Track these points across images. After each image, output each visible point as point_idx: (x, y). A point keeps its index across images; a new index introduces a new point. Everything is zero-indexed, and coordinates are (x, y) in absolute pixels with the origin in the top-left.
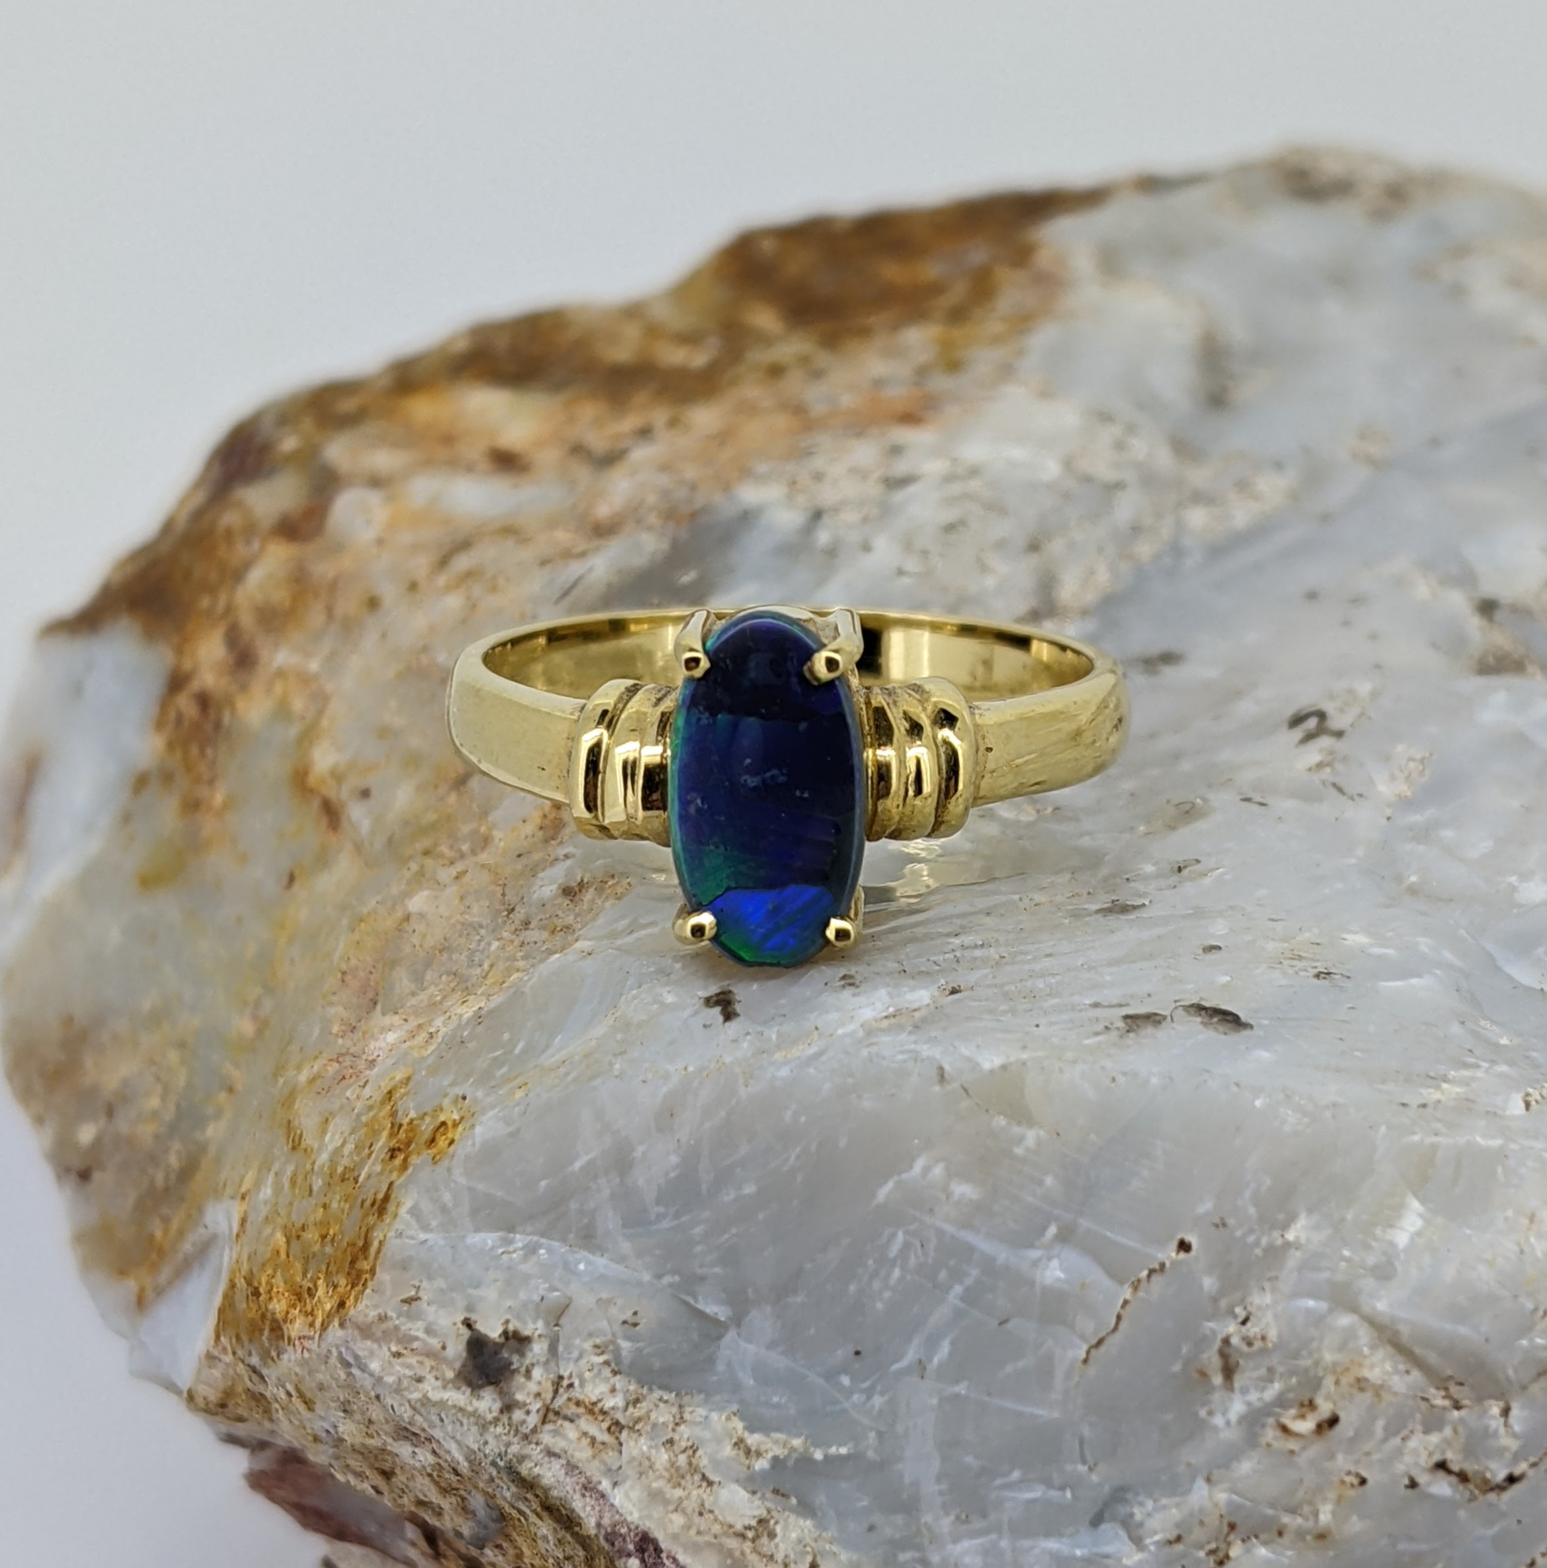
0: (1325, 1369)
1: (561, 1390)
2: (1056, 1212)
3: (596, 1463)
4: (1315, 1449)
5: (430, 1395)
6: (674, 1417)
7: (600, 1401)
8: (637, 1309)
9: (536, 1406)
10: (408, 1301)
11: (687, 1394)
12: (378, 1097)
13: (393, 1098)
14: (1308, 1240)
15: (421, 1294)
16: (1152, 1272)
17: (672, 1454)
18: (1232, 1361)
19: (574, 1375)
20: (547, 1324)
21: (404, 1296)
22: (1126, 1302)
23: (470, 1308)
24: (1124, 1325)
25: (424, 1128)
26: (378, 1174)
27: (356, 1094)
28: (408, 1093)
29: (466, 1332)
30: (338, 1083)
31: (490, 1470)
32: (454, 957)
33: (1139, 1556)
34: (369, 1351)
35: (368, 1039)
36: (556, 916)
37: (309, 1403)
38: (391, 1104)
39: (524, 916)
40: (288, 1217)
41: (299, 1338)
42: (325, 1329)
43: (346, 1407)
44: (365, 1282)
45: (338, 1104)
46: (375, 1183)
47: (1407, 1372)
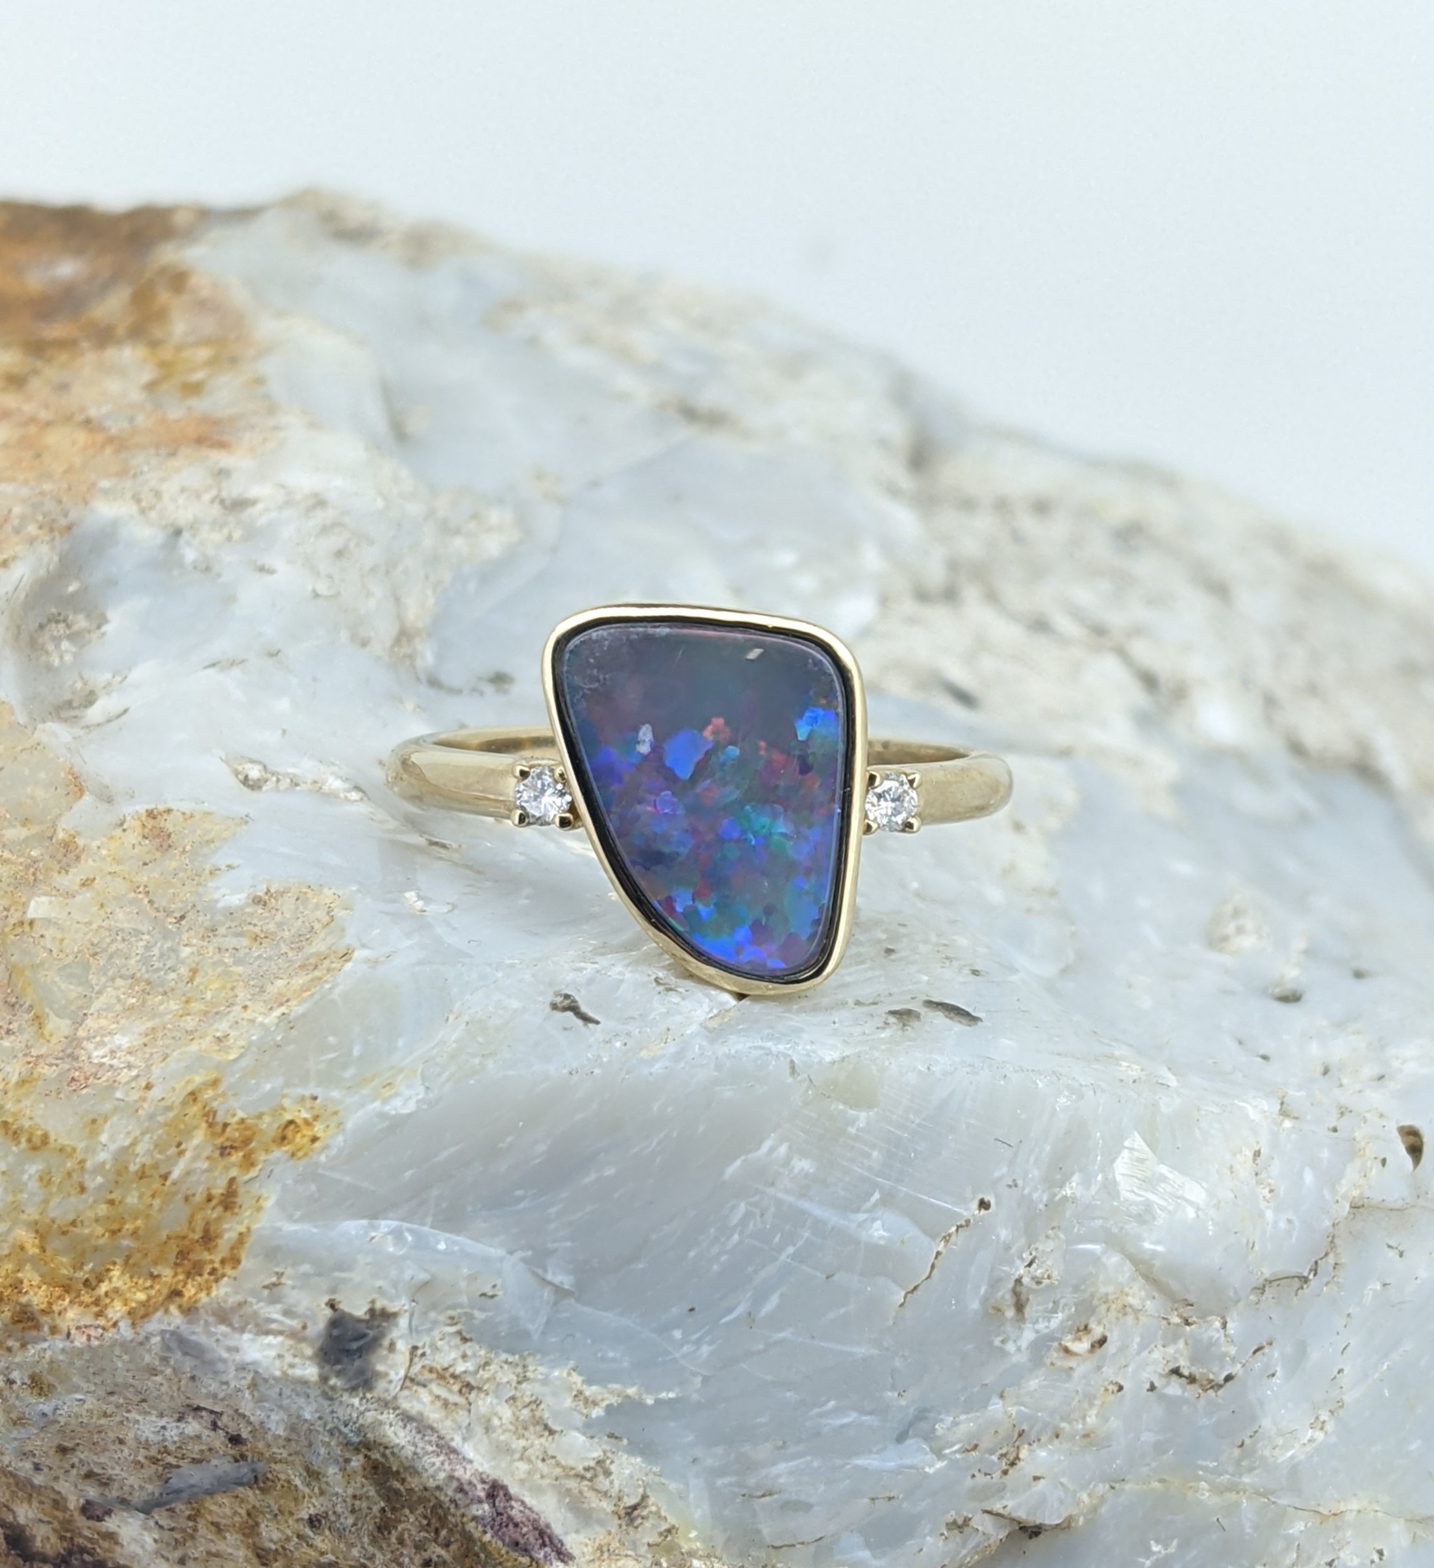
0: (1100, 1299)
1: (416, 1360)
2: (880, 1180)
3: (448, 1423)
4: (1088, 1365)
5: (290, 1372)
6: (517, 1376)
8: (496, 1282)
9: (396, 1377)
10: (269, 1287)
11: (530, 1354)
13: (199, 1099)
14: (1082, 1195)
15: (283, 1280)
16: (958, 1227)
17: (516, 1410)
18: (1023, 1297)
19: (427, 1345)
20: (409, 1300)
21: (266, 1283)
22: (938, 1253)
23: (333, 1290)
24: (935, 1271)
25: (264, 1126)
26: (206, 1171)
27: (135, 1096)
28: (224, 1094)
29: (328, 1312)
30: (68, 1085)
31: (320, 1437)
32: (118, 962)
33: (940, 1465)
34: (222, 1334)
35: (74, 1041)
36: (250, 924)
37: (45, 1389)
38: (200, 1105)
39: (207, 923)
40: (41, 1214)
41: (78, 1328)
42: (143, 1317)
43: (115, 1389)
44: (213, 1272)
45: (108, 1106)
46: (203, 1179)
47: (1154, 1298)
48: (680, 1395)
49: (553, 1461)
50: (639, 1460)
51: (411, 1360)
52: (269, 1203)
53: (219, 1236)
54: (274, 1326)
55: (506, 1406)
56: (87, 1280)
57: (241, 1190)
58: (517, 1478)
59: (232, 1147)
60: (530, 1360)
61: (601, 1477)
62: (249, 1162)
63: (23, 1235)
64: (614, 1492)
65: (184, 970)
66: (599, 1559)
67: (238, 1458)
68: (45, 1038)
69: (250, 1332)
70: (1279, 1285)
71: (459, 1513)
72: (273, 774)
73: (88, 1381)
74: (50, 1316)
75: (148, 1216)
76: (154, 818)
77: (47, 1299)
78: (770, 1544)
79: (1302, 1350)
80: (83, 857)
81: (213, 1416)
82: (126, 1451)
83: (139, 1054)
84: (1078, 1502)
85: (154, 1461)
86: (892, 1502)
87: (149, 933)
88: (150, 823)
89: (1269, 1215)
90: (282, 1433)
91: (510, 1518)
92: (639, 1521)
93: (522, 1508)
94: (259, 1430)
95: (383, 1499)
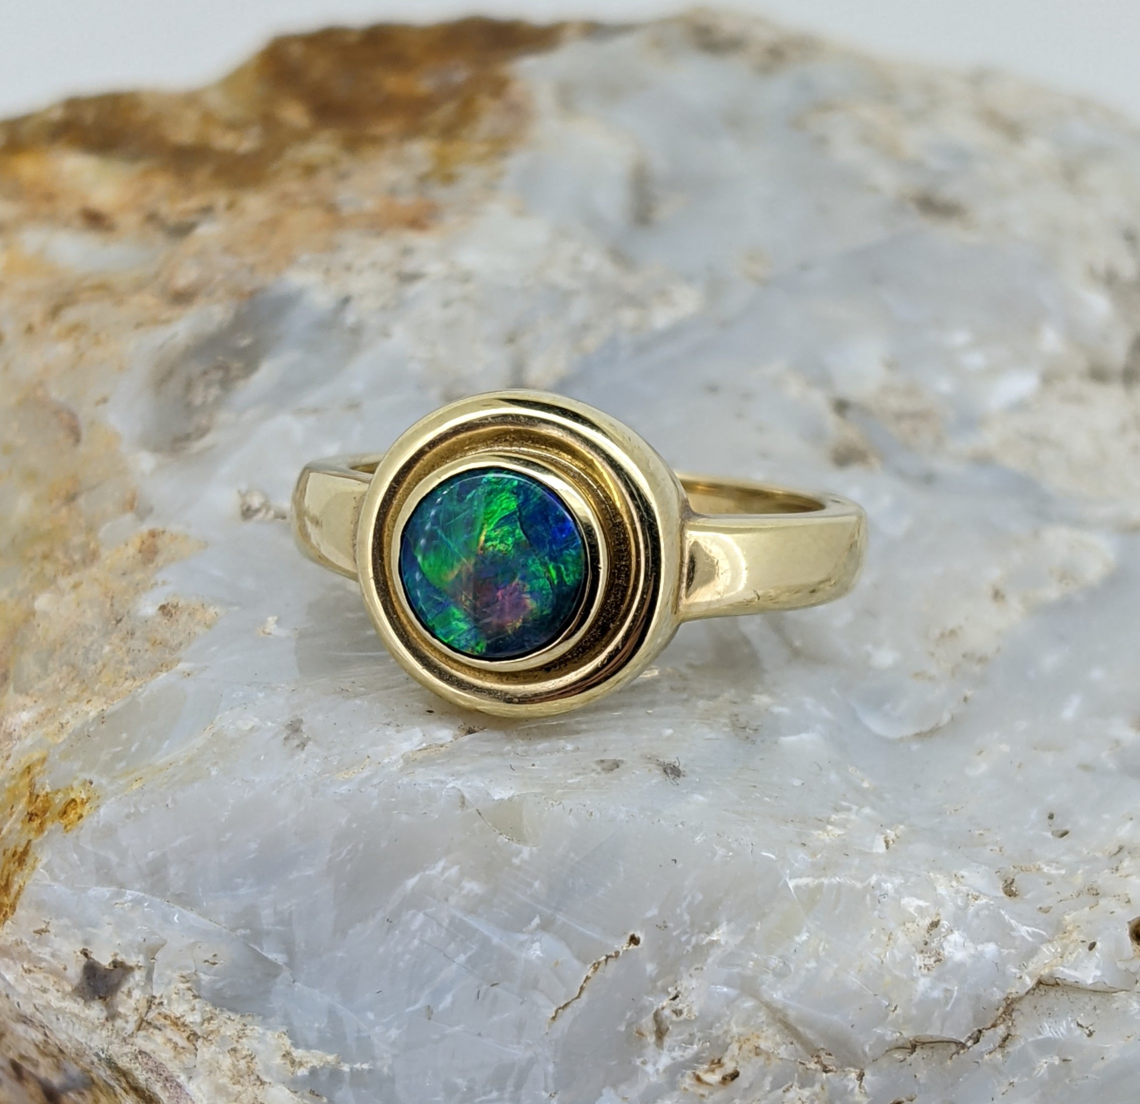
0: (732, 1038)
1: (153, 1007)
2: (540, 907)
3: (177, 1062)
4: (720, 1095)
5: (52, 1004)
6: (238, 1032)
7: (183, 1016)
8: (216, 953)
9: (133, 1019)
10: (40, 932)
11: (249, 1015)
12: (19, 769)
13: (32, 773)
14: (727, 943)
15: (49, 928)
16: (608, 957)
17: (235, 1060)
18: (663, 1027)
19: (164, 996)
20: (147, 958)
21: (36, 929)
22: (588, 978)
23: (86, 942)
24: (584, 995)
25: (57, 801)
26: (20, 831)
28: (44, 771)
29: (83, 960)
31: (95, 1058)
34: (6, 965)
36: (155, 631)
44: (4, 916)
46: (16, 837)
47: (788, 1044)
48: (371, 1067)
51: (148, 1008)
52: (39, 865)
53: (11, 886)
54: (43, 964)
55: (228, 1055)
57: (31, 853)
59: (36, 815)
60: (250, 1020)
62: (41, 828)
70: (933, 1047)
76: (154, 537)
87: (98, 631)
88: (149, 541)
89: (923, 982)
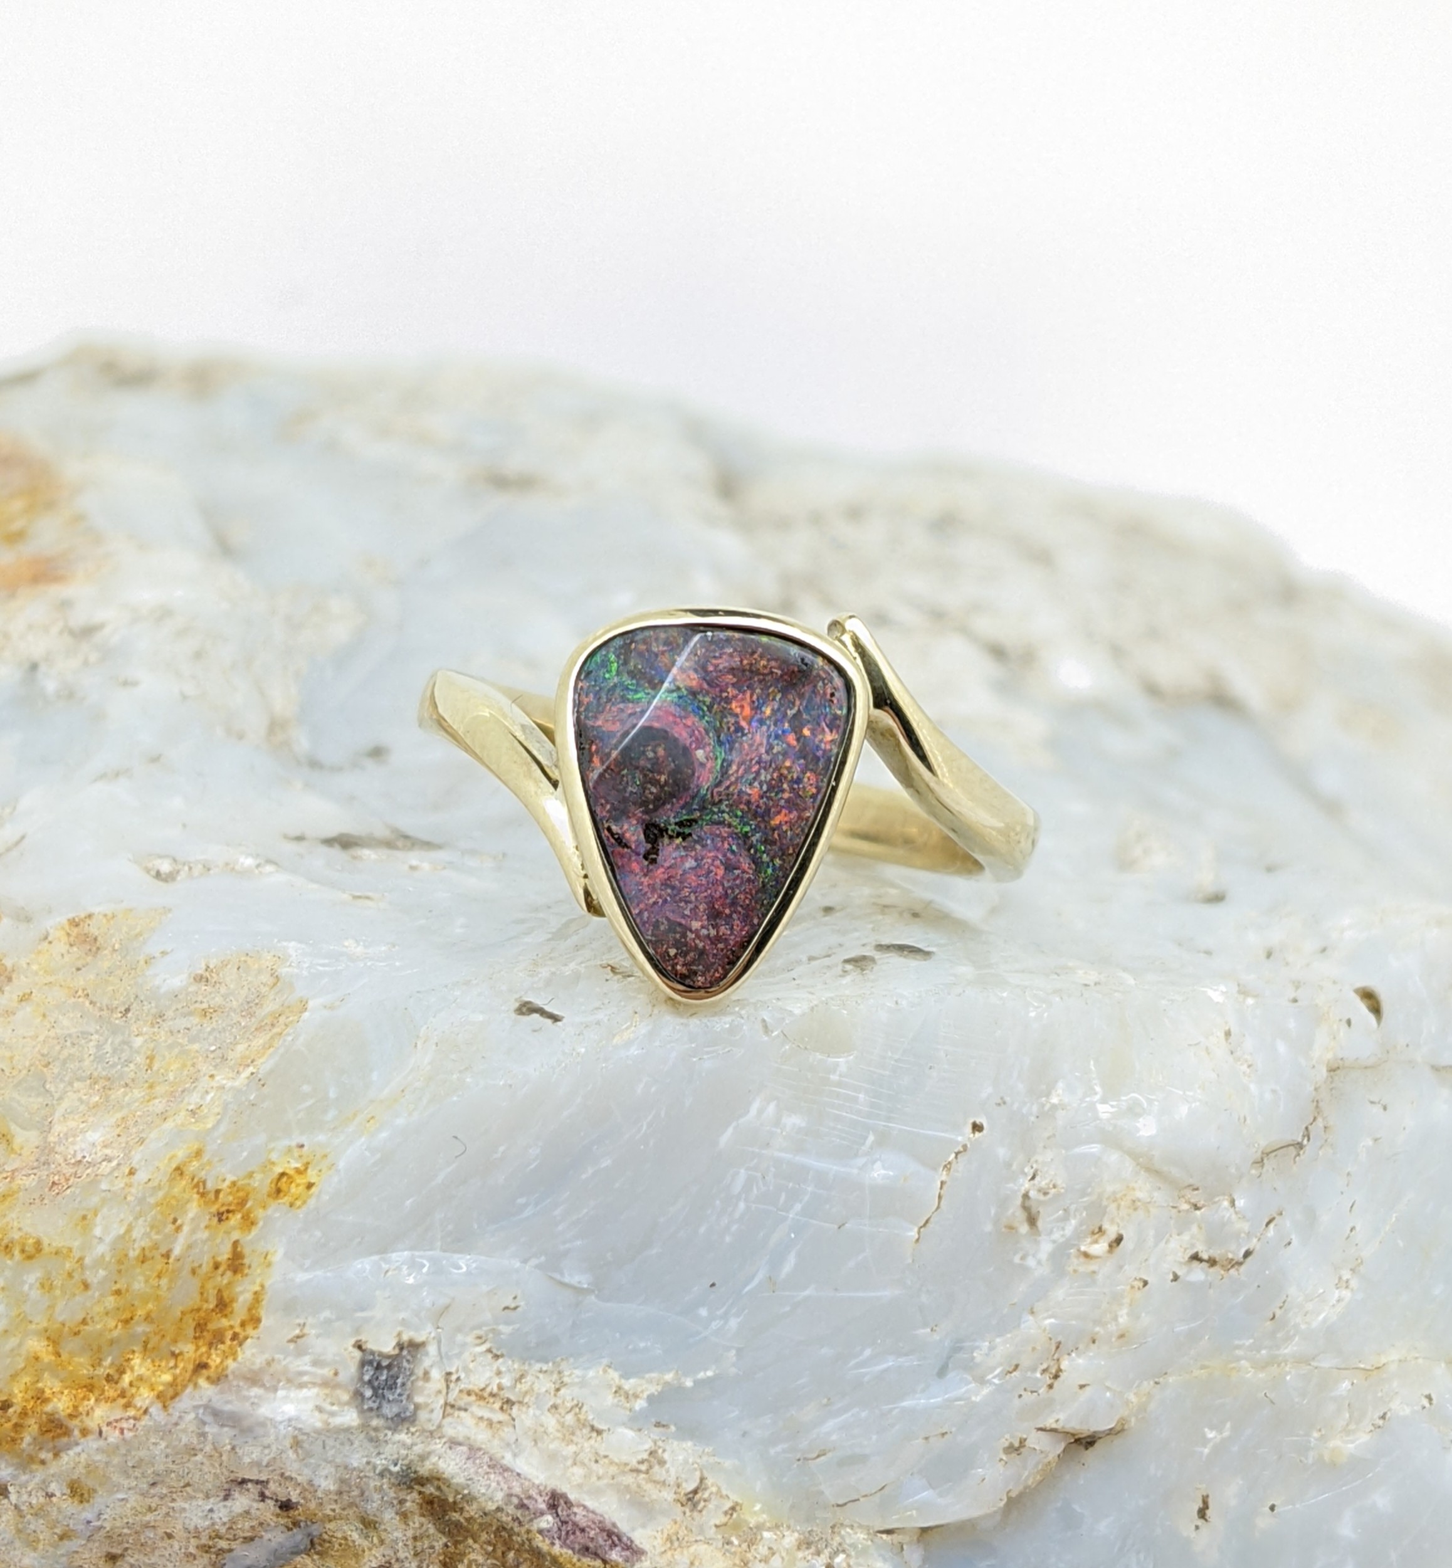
0: (1108, 1199)
1: (452, 1385)
2: (871, 1122)
3: (496, 1442)
4: (1109, 1267)
6: (554, 1383)
7: (487, 1386)
8: (516, 1293)
9: (436, 1404)
10: (294, 1340)
11: (562, 1360)
12: (161, 1177)
13: (187, 1172)
14: (1068, 1101)
15: (306, 1331)
16: (957, 1154)
17: (559, 1417)
19: (460, 1369)
20: (434, 1327)
21: (290, 1337)
22: (942, 1183)
23: (357, 1331)
24: (946, 1203)
25: (256, 1185)
26: (208, 1239)
27: (120, 1184)
28: (209, 1163)
29: (358, 1354)
30: (50, 1190)
31: (372, 1484)
32: (72, 1066)
33: (986, 1391)
34: (255, 1397)
35: (46, 1151)
36: (196, 1002)
37: (86, 1496)
38: (187, 1177)
39: (154, 1011)
40: (49, 1320)
41: (109, 1424)
42: (173, 1398)
43: (157, 1479)
44: (235, 1337)
45: (95, 1200)
46: (206, 1248)
47: (1160, 1188)
48: (717, 1372)
49: (606, 1461)
50: (690, 1444)
51: (448, 1387)
52: (277, 1257)
53: (232, 1301)
54: (305, 1378)
55: (549, 1415)
56: (108, 1375)
57: (247, 1251)
58: (575, 1483)
59: (228, 1211)
60: (564, 1365)
61: (656, 1468)
62: (249, 1222)
63: (36, 1345)
64: (671, 1480)
65: (140, 1059)
66: (670, 1549)
67: (291, 1526)
68: (16, 1153)
69: (283, 1388)
70: (1276, 1156)
71: (523, 1530)
72: (184, 864)
73: (128, 1477)
74: (79, 1419)
75: (158, 1298)
76: (77, 925)
77: (71, 1404)
78: (833, 1502)
79: (1311, 1215)
80: (14, 976)
81: (259, 1486)
82: (176, 1546)
83: (114, 1145)
84: (1127, 1402)
85: (206, 1549)
86: (946, 1436)
87: (97, 1032)
88: (75, 931)
89: (1253, 1087)
90: (332, 1488)
91: (575, 1524)
92: (702, 1504)
93: (584, 1513)
94: (309, 1488)
95: (443, 1533)
